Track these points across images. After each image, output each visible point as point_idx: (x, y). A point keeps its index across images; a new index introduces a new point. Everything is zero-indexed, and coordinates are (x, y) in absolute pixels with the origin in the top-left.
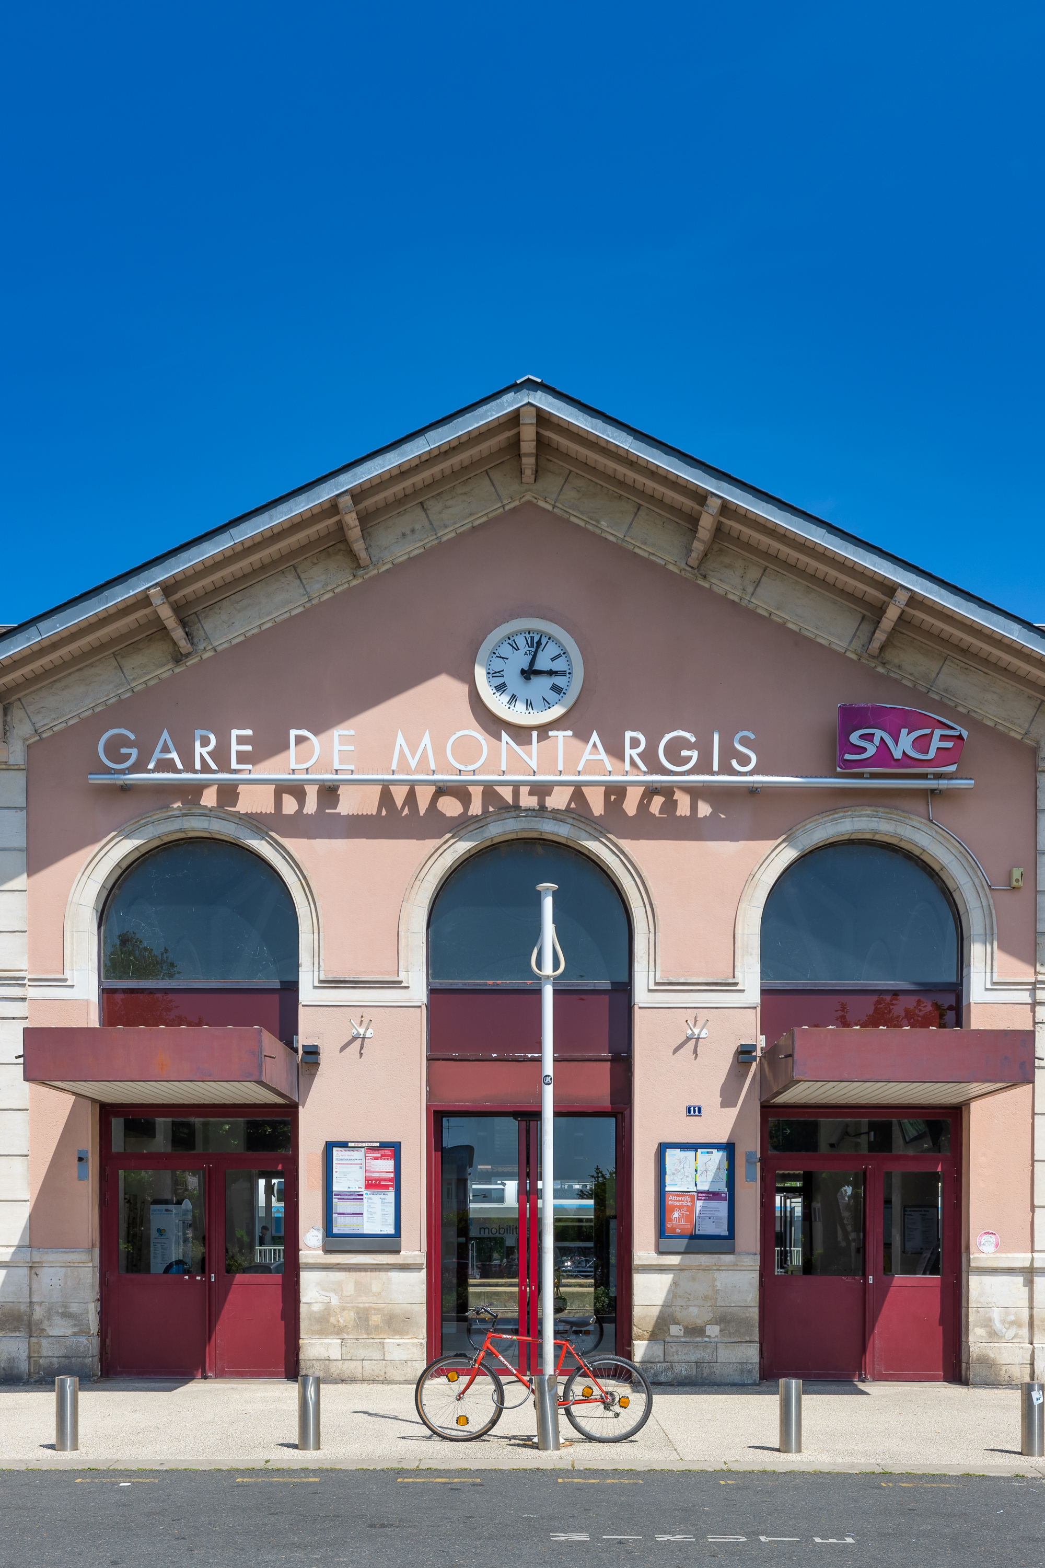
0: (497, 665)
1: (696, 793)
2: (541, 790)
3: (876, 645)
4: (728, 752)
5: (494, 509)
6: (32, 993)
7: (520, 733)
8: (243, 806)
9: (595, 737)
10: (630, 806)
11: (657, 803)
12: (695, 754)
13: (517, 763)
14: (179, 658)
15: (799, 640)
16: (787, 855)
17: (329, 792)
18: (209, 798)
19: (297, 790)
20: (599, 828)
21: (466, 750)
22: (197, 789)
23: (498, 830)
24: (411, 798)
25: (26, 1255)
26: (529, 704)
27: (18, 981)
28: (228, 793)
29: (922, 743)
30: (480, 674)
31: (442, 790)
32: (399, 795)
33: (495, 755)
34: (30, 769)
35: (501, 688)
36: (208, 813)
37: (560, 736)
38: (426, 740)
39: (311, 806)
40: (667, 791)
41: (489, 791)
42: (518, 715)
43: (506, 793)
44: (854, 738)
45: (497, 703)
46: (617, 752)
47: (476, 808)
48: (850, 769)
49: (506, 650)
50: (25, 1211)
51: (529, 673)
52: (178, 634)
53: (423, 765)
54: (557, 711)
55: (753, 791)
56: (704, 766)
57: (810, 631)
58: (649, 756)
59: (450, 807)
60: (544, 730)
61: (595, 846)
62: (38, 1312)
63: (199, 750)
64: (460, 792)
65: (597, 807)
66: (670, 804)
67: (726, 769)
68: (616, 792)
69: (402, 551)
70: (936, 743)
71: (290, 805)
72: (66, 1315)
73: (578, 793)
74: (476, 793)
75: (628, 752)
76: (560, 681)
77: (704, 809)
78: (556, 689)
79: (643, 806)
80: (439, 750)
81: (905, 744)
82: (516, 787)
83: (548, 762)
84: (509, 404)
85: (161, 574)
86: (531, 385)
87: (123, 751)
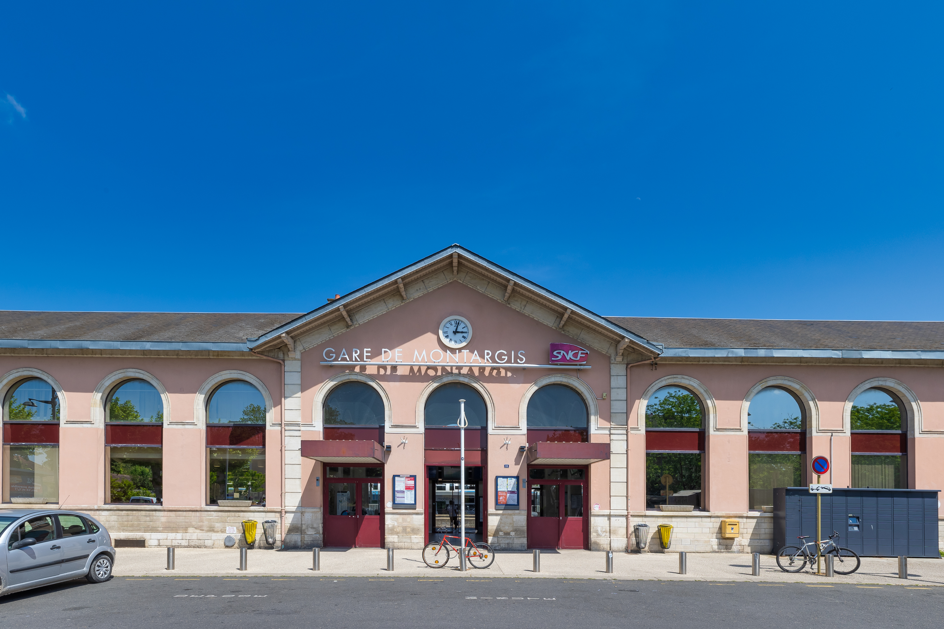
0: (446, 330)
1: (506, 369)
2: (459, 368)
3: (561, 325)
4: (516, 357)
5: (445, 282)
6: (302, 428)
7: (453, 351)
8: (368, 372)
9: (476, 352)
10: (487, 373)
11: (495, 372)
12: (506, 358)
13: (452, 360)
14: (348, 326)
15: (538, 323)
16: (535, 388)
17: (394, 368)
18: (357, 369)
19: (384, 367)
20: (477, 380)
21: (436, 355)
22: (354, 367)
23: (446, 380)
24: (419, 370)
25: (300, 509)
26: (456, 342)
27: (298, 425)
28: (363, 368)
29: (575, 355)
30: (441, 332)
31: (429, 368)
32: (416, 369)
33: (445, 357)
34: (302, 360)
35: (447, 337)
36: (357, 374)
37: (465, 352)
38: (424, 352)
39: (389, 372)
40: (498, 369)
41: (443, 368)
42: (452, 345)
43: (449, 369)
44: (555, 353)
45: (446, 341)
46: (482, 357)
47: (439, 373)
48: (554, 363)
49: (448, 325)
50: (300, 495)
51: (455, 332)
52: (348, 319)
53: (423, 360)
54: (464, 344)
55: (524, 369)
56: (509, 361)
57: (541, 320)
58: (492, 358)
59: (431, 373)
60: (460, 349)
61: (476, 385)
62: (304, 527)
63: (354, 355)
64: (435, 368)
65: (477, 373)
66: (499, 373)
67: (516, 362)
68: (482, 369)
69: (416, 295)
70: (580, 355)
71: (382, 372)
72: (313, 528)
73: (471, 369)
74: (439, 369)
75: (486, 356)
76: (465, 335)
77: (509, 374)
78: (464, 337)
79: (491, 373)
80: (428, 355)
81: (570, 355)
82: (452, 367)
83: (462, 359)
84: (449, 252)
85: (343, 302)
86: (456, 246)
87: (331, 355)
